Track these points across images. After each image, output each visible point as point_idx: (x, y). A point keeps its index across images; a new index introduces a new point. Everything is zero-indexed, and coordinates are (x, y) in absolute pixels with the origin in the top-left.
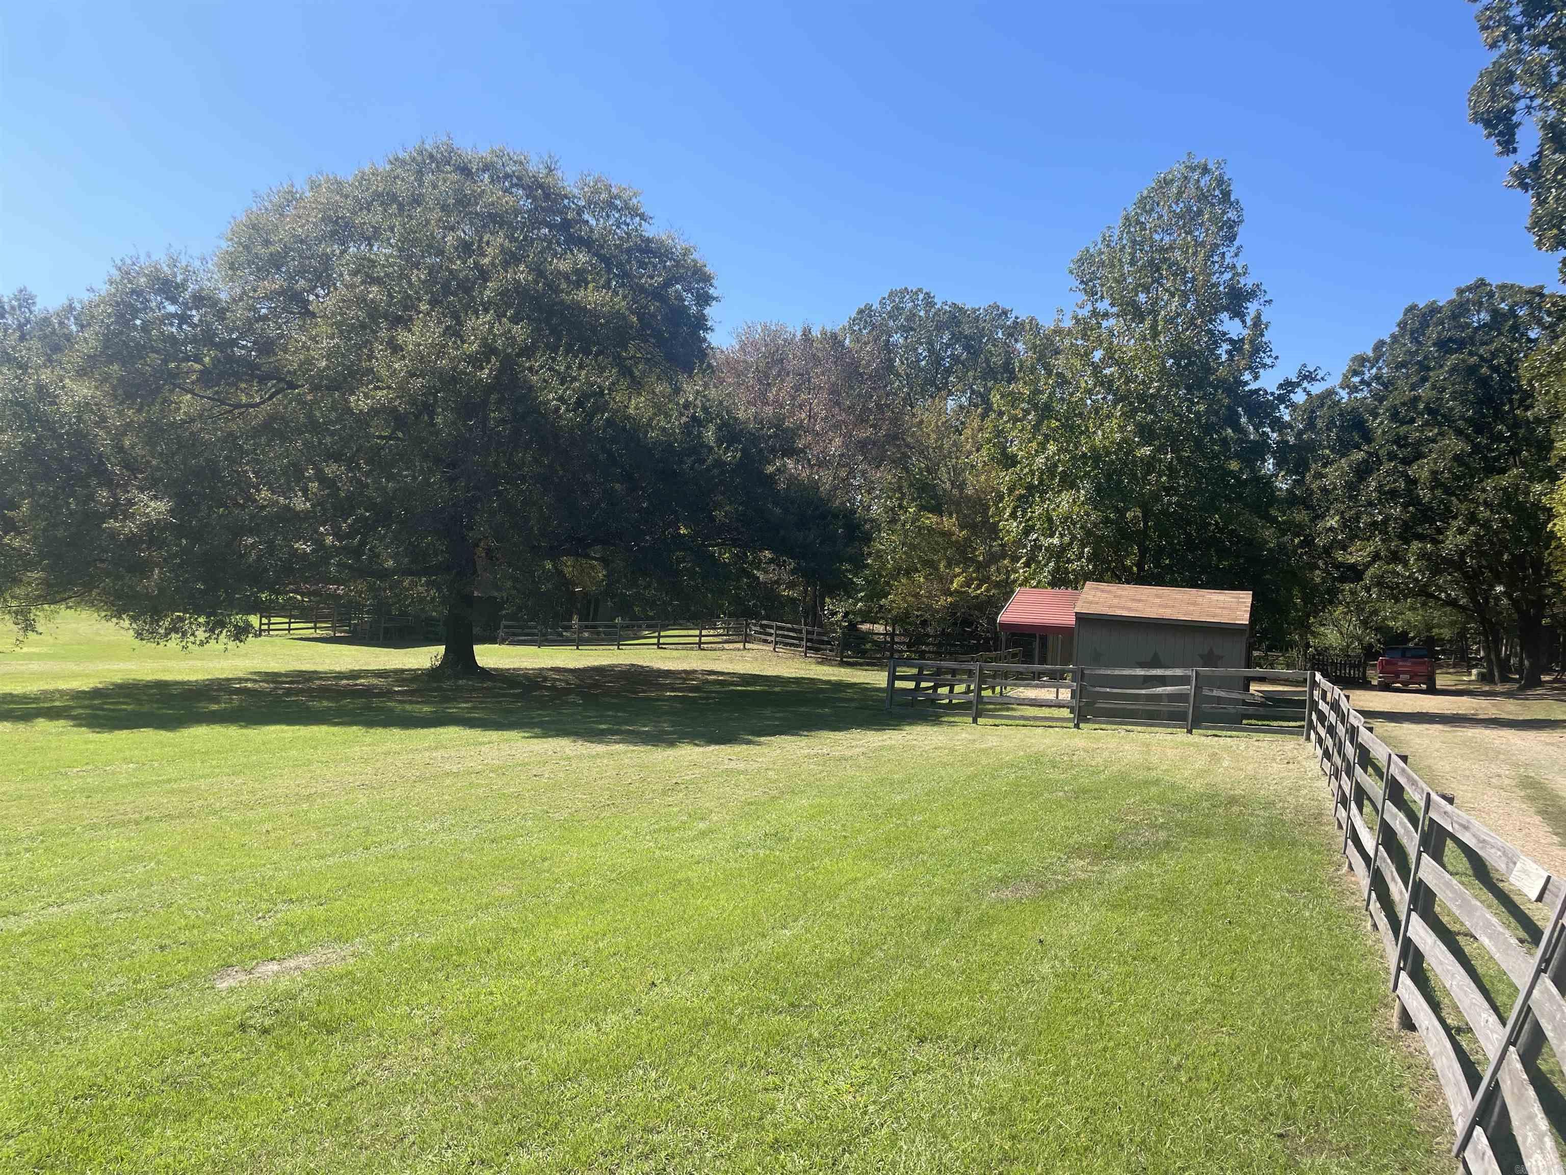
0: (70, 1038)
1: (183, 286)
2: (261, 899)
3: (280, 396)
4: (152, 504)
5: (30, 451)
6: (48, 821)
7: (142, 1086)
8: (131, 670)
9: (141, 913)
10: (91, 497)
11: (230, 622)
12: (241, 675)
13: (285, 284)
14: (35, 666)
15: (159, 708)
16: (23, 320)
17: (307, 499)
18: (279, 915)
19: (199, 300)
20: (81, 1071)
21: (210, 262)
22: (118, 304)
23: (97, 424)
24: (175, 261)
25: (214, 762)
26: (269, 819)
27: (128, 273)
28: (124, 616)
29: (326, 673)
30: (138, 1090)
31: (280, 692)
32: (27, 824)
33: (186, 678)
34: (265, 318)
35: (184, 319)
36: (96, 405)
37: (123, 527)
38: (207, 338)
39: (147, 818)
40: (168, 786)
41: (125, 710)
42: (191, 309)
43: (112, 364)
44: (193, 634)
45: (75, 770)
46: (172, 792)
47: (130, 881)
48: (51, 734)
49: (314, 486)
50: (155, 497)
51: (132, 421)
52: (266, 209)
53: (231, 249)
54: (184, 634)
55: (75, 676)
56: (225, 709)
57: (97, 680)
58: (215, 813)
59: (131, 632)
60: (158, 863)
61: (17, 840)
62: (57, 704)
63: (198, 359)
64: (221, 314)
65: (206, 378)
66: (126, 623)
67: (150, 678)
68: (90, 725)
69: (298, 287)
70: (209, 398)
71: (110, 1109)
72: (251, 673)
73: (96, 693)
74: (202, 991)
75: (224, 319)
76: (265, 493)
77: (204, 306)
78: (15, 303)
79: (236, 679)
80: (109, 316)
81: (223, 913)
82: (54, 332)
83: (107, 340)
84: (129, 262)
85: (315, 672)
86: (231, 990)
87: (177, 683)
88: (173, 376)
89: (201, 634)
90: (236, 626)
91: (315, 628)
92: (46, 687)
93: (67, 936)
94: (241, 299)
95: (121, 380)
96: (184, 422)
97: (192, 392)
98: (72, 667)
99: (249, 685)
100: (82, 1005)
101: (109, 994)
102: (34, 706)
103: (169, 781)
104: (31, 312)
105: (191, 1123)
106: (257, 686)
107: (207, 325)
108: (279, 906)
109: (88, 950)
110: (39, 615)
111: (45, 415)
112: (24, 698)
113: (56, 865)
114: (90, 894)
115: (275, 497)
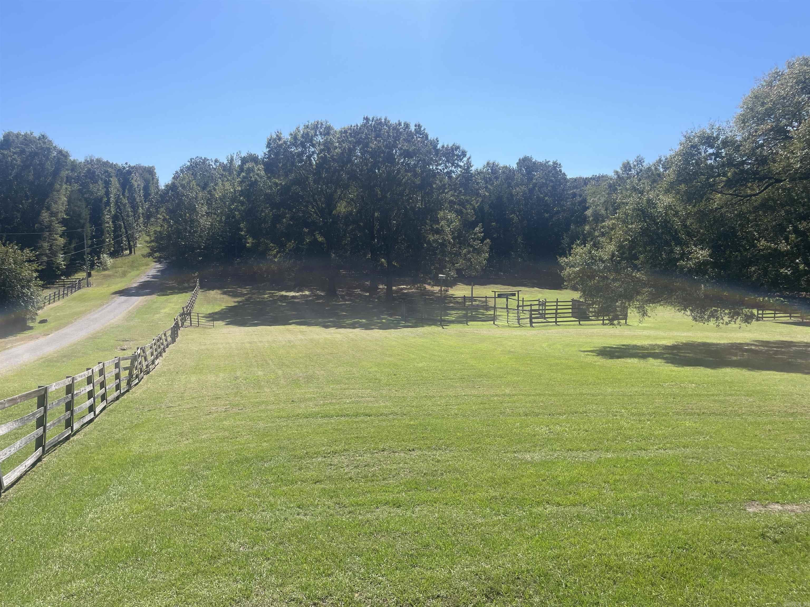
0: (674, 517)
1: (717, 138)
2: (768, 467)
3: (770, 188)
4: (700, 252)
5: (644, 232)
6: (656, 407)
7: (711, 551)
8: (690, 336)
9: (704, 461)
10: (672, 251)
11: (742, 313)
12: (748, 341)
13: (774, 124)
14: (645, 333)
15: (705, 357)
16: (639, 171)
17: (788, 244)
18: (780, 479)
19: (725, 143)
20: (680, 535)
21: (731, 122)
22: (684, 154)
23: (674, 215)
24: (712, 126)
25: (736, 388)
26: (771, 423)
27: (689, 138)
28: (687, 310)
29: (798, 343)
30: (709, 553)
31: (771, 352)
32: (647, 408)
33: (718, 342)
34: (762, 145)
35: (717, 155)
36: (674, 206)
37: (687, 264)
38: (730, 163)
39: (703, 413)
40: (712, 398)
41: (688, 356)
42: (721, 149)
43: (681, 184)
44: (722, 319)
45: (667, 384)
46: (715, 401)
47: (697, 444)
48: (654, 365)
49: (792, 237)
50: (702, 249)
51: (691, 212)
52: (763, 86)
53: (743, 112)
54: (717, 318)
55: (664, 338)
56: (740, 359)
57: (674, 341)
58: (739, 416)
59: (691, 317)
60: (711, 437)
61: (643, 414)
62: (657, 351)
63: (725, 175)
64: (737, 149)
65: (729, 184)
66: (689, 313)
67: (700, 341)
68: (672, 363)
69: (781, 124)
70: (731, 194)
71: (696, 558)
72: (754, 341)
73: (674, 347)
74: (740, 510)
75: (739, 151)
76: (763, 242)
77: (728, 146)
78: (635, 163)
79: (745, 344)
80: (680, 161)
81: (748, 471)
82: (652, 174)
83: (679, 174)
84: (689, 131)
85: (792, 342)
86: (755, 514)
87: (714, 344)
88: (711, 185)
89: (726, 319)
90: (746, 315)
91: (790, 317)
92: (651, 343)
93: (669, 465)
94: (748, 138)
95: (686, 192)
96: (716, 209)
97: (721, 192)
98: (661, 334)
99: (753, 347)
100: (679, 502)
101: (691, 499)
102: (646, 351)
103: (713, 395)
104: (642, 166)
105: (738, 579)
106: (757, 348)
107: (730, 156)
108: (779, 474)
109: (679, 475)
110: (648, 308)
111: (651, 213)
112: (642, 348)
113: (661, 430)
114: (678, 447)
115: (769, 244)
